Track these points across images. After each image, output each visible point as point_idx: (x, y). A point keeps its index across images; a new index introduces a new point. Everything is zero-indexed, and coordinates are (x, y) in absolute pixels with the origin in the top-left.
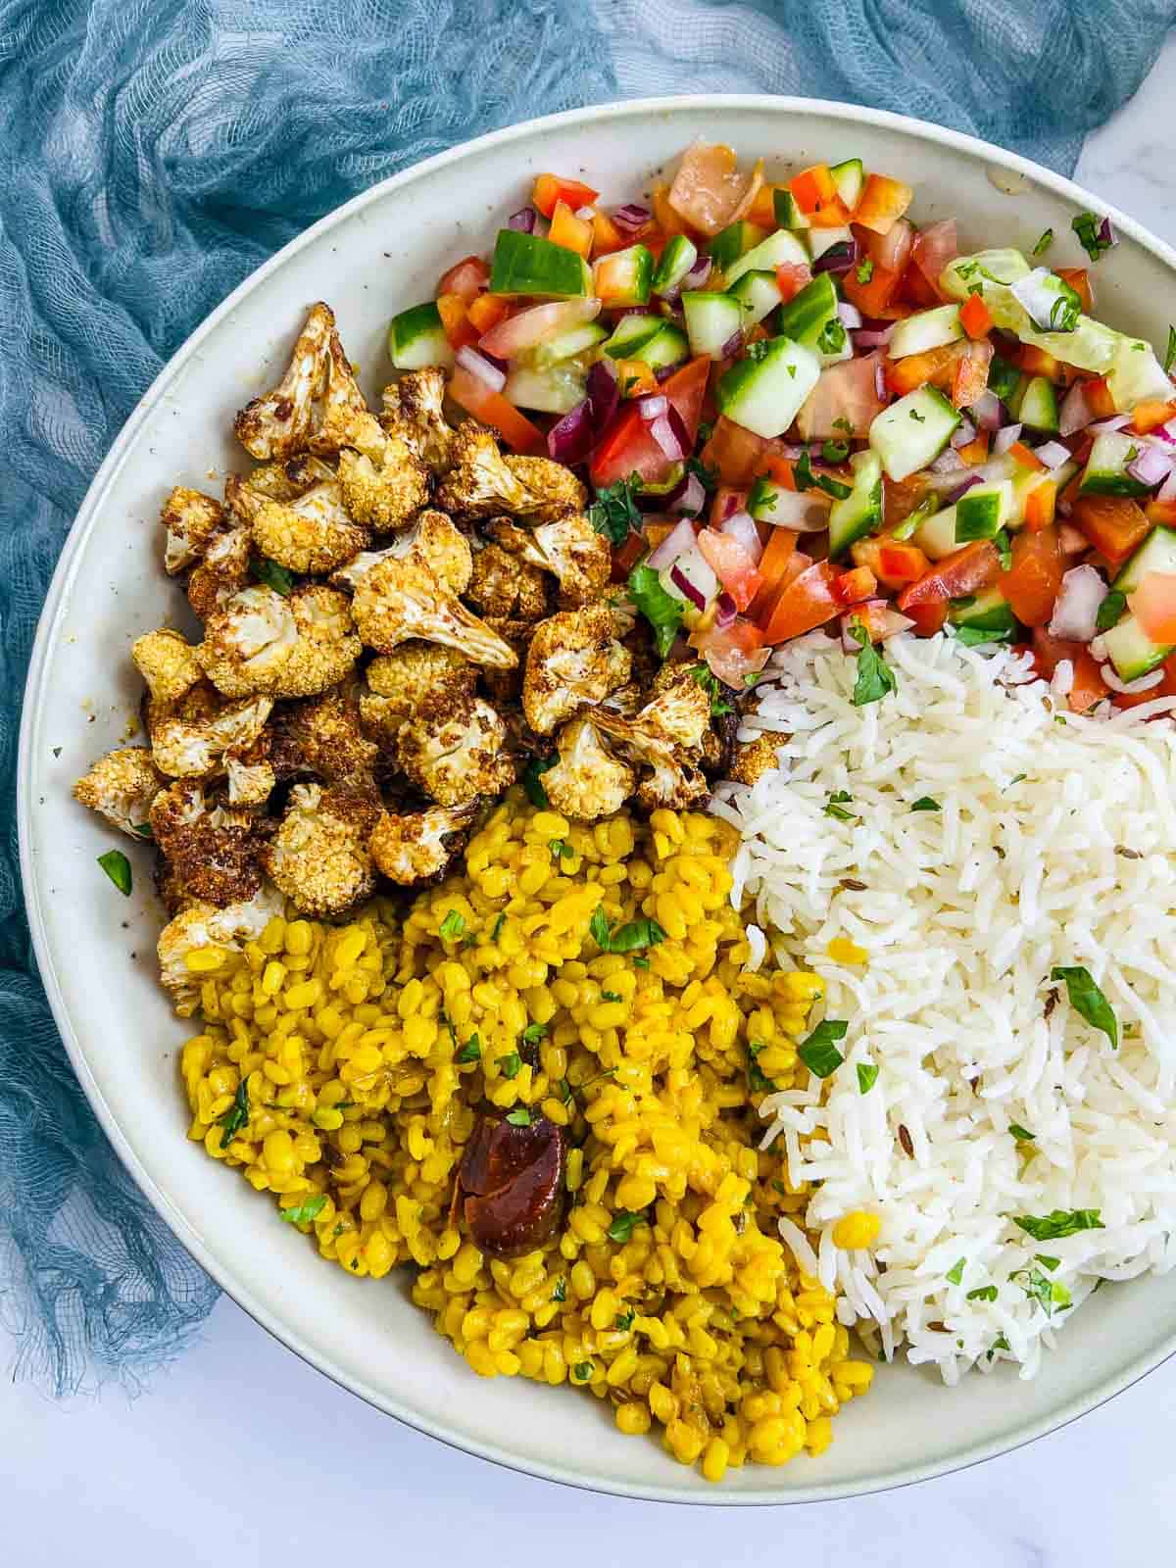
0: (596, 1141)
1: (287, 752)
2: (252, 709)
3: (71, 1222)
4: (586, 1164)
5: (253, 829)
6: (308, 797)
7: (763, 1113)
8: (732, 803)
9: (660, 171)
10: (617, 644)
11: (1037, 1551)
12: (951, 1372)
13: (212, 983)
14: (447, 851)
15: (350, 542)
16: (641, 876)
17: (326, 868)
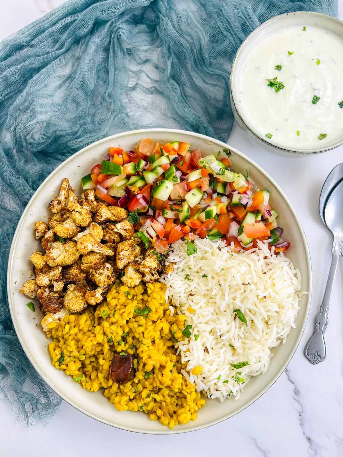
0: (140, 357)
1: (66, 278)
2: (57, 270)
3: (27, 386)
4: (138, 362)
5: (60, 296)
6: (71, 287)
7: (176, 347)
8: (164, 279)
9: (136, 144)
10: (137, 246)
11: (255, 439)
12: (222, 400)
13: (54, 330)
14: (103, 297)
15: (76, 231)
16: (146, 297)
17: (76, 303)
